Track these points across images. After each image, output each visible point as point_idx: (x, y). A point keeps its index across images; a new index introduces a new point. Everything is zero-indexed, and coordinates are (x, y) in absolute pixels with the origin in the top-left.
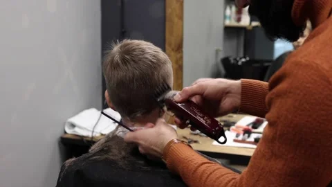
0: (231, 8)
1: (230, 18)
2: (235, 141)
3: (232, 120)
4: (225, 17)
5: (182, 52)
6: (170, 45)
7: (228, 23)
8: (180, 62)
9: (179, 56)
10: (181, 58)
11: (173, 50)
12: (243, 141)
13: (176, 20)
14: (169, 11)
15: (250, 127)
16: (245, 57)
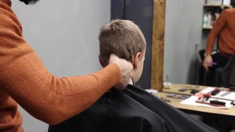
0: (208, 16)
1: (207, 23)
2: (196, 102)
3: (198, 89)
4: (203, 22)
5: (164, 40)
6: (156, 35)
7: (205, 26)
8: (162, 47)
9: (161, 43)
10: (163, 45)
11: (157, 39)
12: (202, 102)
13: (160, 18)
14: (155, 12)
15: (210, 94)
16: (216, 51)
